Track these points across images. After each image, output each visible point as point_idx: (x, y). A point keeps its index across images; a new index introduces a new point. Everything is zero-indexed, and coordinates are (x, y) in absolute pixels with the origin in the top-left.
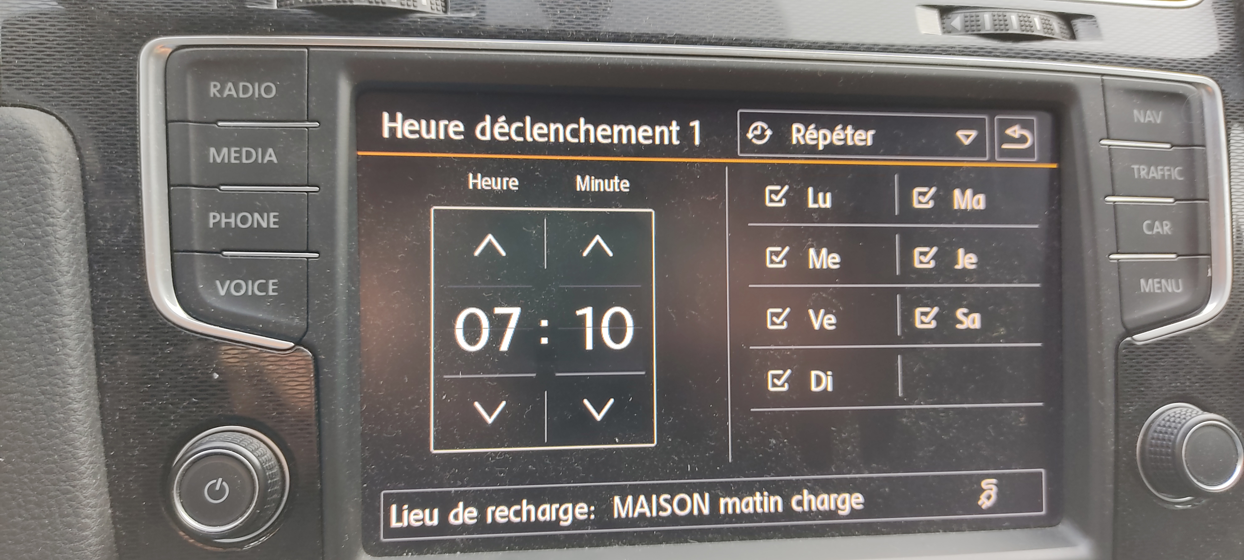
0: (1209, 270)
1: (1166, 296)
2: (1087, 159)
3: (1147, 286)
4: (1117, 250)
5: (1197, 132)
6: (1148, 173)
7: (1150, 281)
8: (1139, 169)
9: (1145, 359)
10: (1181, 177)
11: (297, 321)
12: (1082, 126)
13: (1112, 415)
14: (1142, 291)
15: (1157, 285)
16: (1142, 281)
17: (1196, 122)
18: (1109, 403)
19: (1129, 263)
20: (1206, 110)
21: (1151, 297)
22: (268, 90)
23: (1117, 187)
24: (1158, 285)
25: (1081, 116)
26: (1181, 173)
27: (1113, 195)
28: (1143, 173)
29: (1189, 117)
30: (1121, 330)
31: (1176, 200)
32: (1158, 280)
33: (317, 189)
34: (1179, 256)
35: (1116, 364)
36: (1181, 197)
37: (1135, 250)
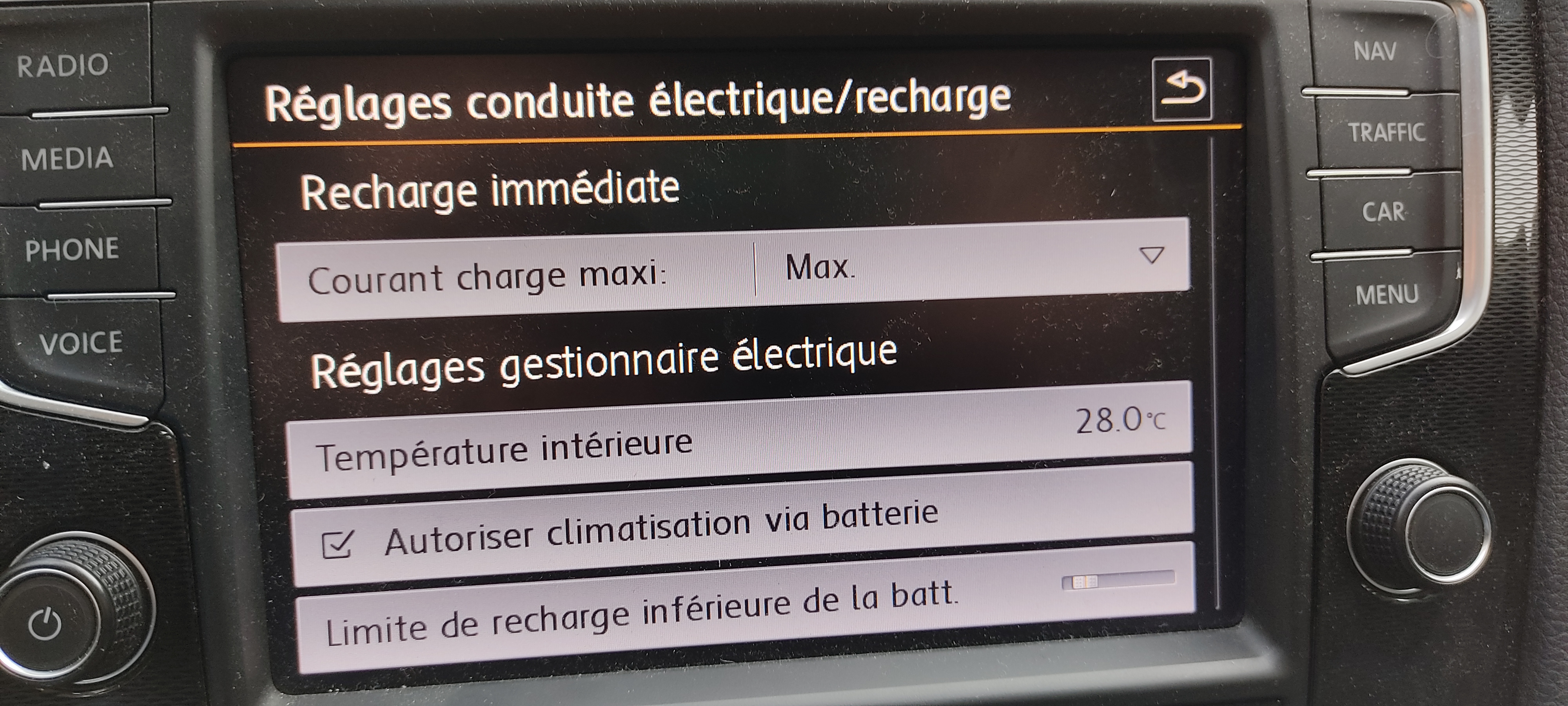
0: (1459, 270)
1: (1394, 308)
2: (1281, 114)
3: (1365, 295)
4: (1323, 246)
5: (1447, 70)
6: (1373, 134)
7: (1371, 289)
8: (1359, 129)
9: (1361, 399)
10: (1421, 137)
11: (149, 386)
12: (1277, 69)
13: (1310, 478)
14: (1359, 302)
15: (1380, 294)
16: (1359, 289)
17: (1446, 57)
18: (1307, 461)
19: (1340, 264)
20: (1463, 39)
21: (1373, 310)
22: (98, 64)
23: (1325, 155)
24: (1384, 294)
25: (1276, 52)
26: (1420, 132)
27: (1319, 168)
28: (1365, 134)
29: (1436, 49)
30: (1326, 359)
31: (1413, 171)
32: (1383, 286)
33: (169, 201)
34: (1414, 251)
35: (1317, 407)
36: (1421, 167)
37: (1350, 245)
